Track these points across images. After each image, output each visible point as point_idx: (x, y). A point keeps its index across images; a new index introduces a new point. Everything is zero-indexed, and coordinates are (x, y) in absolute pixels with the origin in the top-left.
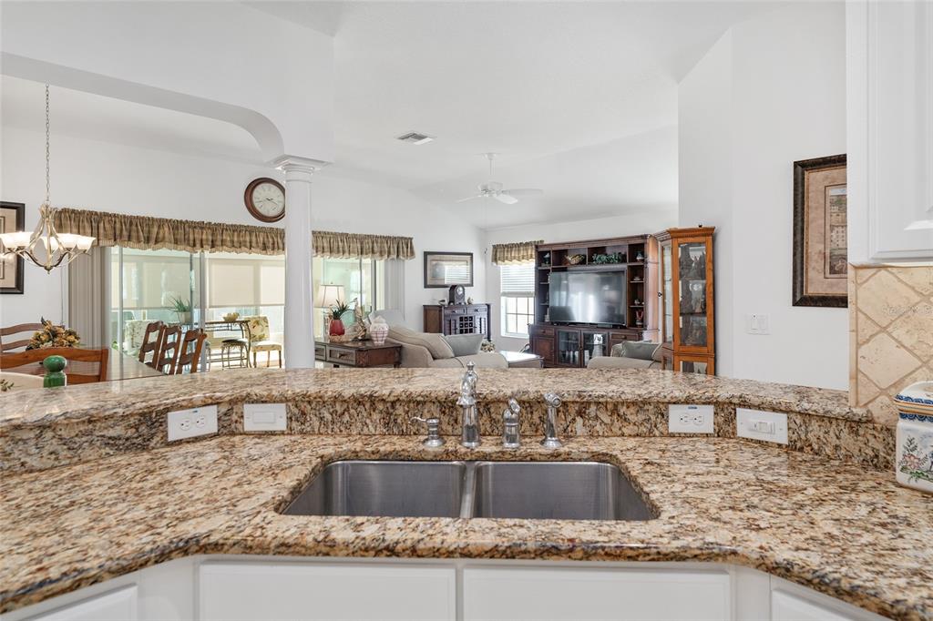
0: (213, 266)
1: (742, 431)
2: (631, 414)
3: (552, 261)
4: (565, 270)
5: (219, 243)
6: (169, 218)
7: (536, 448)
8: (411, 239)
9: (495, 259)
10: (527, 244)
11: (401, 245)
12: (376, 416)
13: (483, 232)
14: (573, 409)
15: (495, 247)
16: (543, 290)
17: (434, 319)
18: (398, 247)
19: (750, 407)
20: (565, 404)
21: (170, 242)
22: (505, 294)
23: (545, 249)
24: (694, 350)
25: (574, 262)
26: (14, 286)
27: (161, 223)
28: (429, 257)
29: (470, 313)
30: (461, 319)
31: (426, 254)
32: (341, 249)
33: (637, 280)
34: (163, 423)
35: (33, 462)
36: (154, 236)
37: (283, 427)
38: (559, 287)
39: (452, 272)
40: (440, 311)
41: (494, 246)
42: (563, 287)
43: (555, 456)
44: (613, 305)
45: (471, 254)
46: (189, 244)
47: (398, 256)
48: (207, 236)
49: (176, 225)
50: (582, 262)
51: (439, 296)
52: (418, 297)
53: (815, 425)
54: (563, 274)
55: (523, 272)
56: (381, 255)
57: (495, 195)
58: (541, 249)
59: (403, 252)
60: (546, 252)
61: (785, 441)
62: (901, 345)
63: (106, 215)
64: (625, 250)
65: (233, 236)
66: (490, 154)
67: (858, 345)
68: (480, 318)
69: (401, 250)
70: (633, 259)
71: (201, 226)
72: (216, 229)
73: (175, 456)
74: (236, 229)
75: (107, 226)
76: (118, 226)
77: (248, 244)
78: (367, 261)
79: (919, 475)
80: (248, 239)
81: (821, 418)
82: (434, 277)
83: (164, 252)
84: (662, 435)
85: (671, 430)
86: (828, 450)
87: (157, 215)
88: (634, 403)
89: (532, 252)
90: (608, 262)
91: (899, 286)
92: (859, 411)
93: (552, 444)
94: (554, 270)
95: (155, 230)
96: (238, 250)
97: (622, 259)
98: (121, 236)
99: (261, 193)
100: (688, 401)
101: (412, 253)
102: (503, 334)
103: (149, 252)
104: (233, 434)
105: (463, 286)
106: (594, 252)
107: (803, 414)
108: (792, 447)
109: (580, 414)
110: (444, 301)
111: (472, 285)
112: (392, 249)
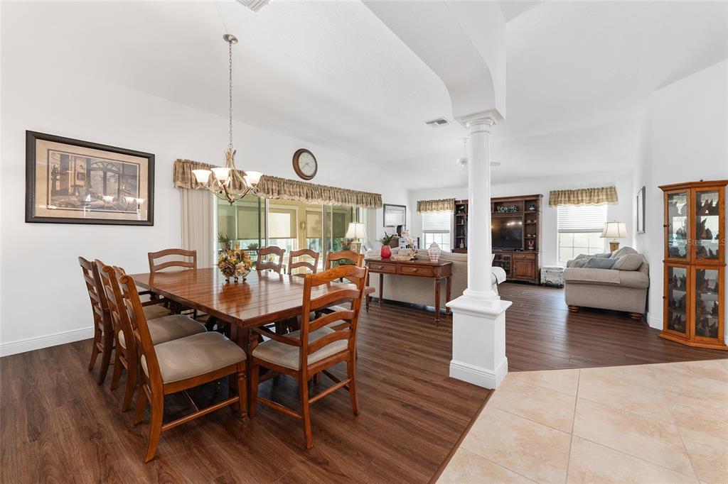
0: (240, 212)
5: (283, 192)
9: (419, 210)
10: (444, 200)
11: (376, 199)
15: (419, 203)
22: (428, 232)
23: (460, 203)
26: (146, 220)
32: (347, 200)
45: (405, 207)
46: (265, 192)
47: (375, 206)
48: (275, 186)
56: (367, 205)
59: (377, 204)
64: (522, 204)
65: (290, 187)
69: (376, 202)
74: (291, 183)
80: (298, 190)
90: (509, 211)
97: (518, 210)
99: (303, 158)
112: (372, 201)
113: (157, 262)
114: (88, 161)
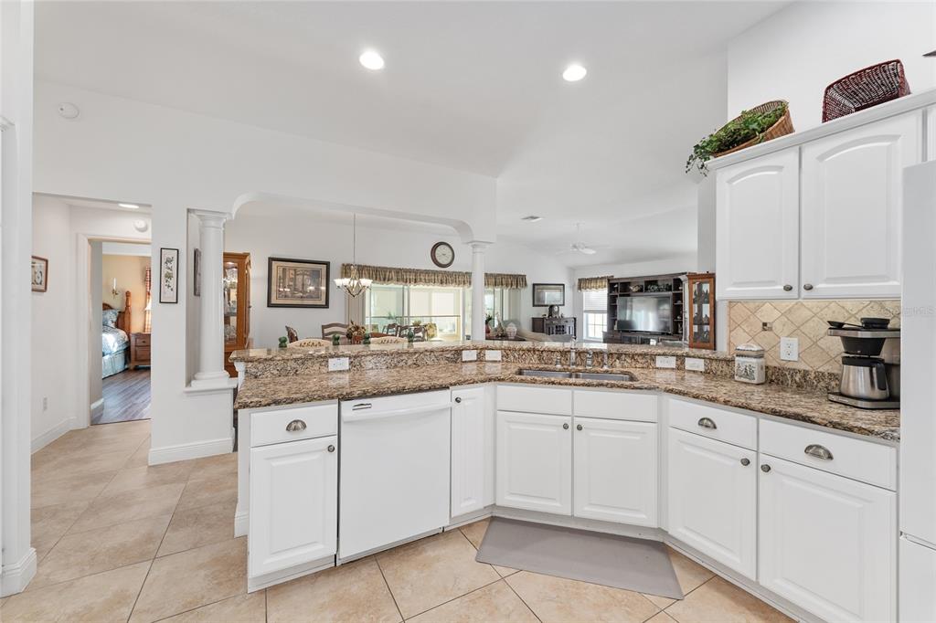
1: (687, 367)
2: (640, 359)
3: (620, 290)
4: (629, 295)
5: (418, 280)
6: (394, 267)
7: (599, 369)
8: (525, 276)
9: (580, 288)
10: (602, 278)
11: (519, 280)
12: (535, 356)
13: (572, 270)
14: (615, 356)
15: (580, 280)
16: (612, 308)
17: (539, 326)
18: (517, 281)
19: (690, 357)
20: (612, 354)
21: (395, 280)
22: (586, 311)
23: (615, 282)
24: (701, 344)
25: (634, 290)
26: (325, 304)
27: (391, 270)
28: (536, 287)
29: (563, 323)
30: (557, 326)
31: (534, 285)
33: (679, 302)
34: (461, 354)
35: (429, 362)
37: (500, 359)
38: (625, 307)
39: (550, 296)
40: (543, 321)
42: (628, 306)
43: (607, 372)
44: (665, 320)
45: (564, 285)
46: (403, 281)
47: (517, 287)
48: (412, 277)
49: (398, 271)
50: (641, 291)
51: (543, 312)
52: (528, 312)
53: (714, 363)
54: (628, 298)
55: (599, 297)
56: (507, 285)
57: (580, 250)
58: (611, 282)
59: (520, 284)
60: (615, 284)
61: (703, 370)
62: (745, 331)
63: (366, 266)
64: (671, 283)
65: (425, 276)
66: (578, 224)
67: (730, 332)
68: (569, 327)
70: (677, 289)
71: (410, 271)
72: (417, 272)
73: (465, 366)
74: (427, 272)
75: (365, 272)
77: (433, 281)
78: (498, 290)
79: (741, 376)
80: (433, 277)
81: (716, 360)
82: (539, 300)
83: (392, 285)
84: (653, 368)
85: (657, 366)
86: (719, 373)
87: (389, 266)
88: (641, 355)
89: (605, 283)
90: (659, 290)
91: (744, 309)
92: (729, 357)
93: (605, 368)
94: (621, 296)
95: (388, 274)
96: (428, 284)
97: (669, 289)
99: (440, 250)
100: (664, 355)
101: (526, 285)
103: (385, 285)
104: (481, 361)
105: (558, 306)
106: (649, 285)
107: (710, 359)
108: (706, 373)
109: (618, 358)
110: (545, 315)
111: (563, 305)
112: (513, 283)
113: (326, 331)
114: (295, 270)
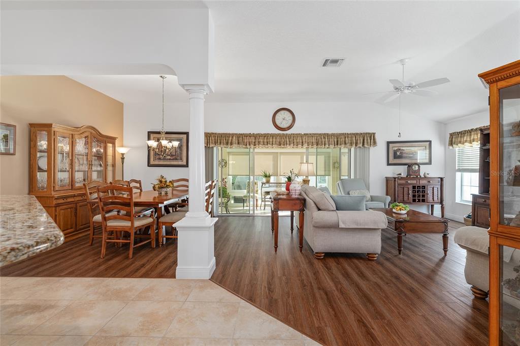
5: (257, 143)
6: (236, 133)
8: (374, 134)
11: (366, 138)
13: (442, 124)
18: (364, 139)
21: (236, 144)
22: (460, 170)
26: (185, 164)
27: (233, 135)
28: (391, 145)
29: (424, 183)
30: (414, 187)
31: (388, 143)
32: (323, 142)
36: (230, 141)
40: (395, 181)
41: (450, 134)
45: (430, 142)
47: (363, 144)
49: (239, 136)
51: (399, 171)
56: (351, 145)
59: (367, 143)
63: (213, 133)
65: (264, 139)
68: (433, 187)
69: (366, 141)
71: (250, 135)
75: (213, 138)
76: (216, 138)
77: (271, 143)
80: (271, 140)
82: (395, 158)
87: (231, 132)
89: (478, 135)
95: (231, 138)
96: (267, 146)
98: (217, 143)
101: (375, 143)
102: (458, 200)
110: (400, 174)
111: (429, 164)
112: (359, 141)
